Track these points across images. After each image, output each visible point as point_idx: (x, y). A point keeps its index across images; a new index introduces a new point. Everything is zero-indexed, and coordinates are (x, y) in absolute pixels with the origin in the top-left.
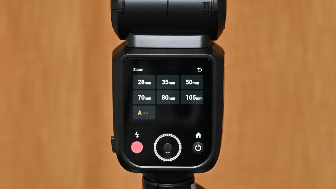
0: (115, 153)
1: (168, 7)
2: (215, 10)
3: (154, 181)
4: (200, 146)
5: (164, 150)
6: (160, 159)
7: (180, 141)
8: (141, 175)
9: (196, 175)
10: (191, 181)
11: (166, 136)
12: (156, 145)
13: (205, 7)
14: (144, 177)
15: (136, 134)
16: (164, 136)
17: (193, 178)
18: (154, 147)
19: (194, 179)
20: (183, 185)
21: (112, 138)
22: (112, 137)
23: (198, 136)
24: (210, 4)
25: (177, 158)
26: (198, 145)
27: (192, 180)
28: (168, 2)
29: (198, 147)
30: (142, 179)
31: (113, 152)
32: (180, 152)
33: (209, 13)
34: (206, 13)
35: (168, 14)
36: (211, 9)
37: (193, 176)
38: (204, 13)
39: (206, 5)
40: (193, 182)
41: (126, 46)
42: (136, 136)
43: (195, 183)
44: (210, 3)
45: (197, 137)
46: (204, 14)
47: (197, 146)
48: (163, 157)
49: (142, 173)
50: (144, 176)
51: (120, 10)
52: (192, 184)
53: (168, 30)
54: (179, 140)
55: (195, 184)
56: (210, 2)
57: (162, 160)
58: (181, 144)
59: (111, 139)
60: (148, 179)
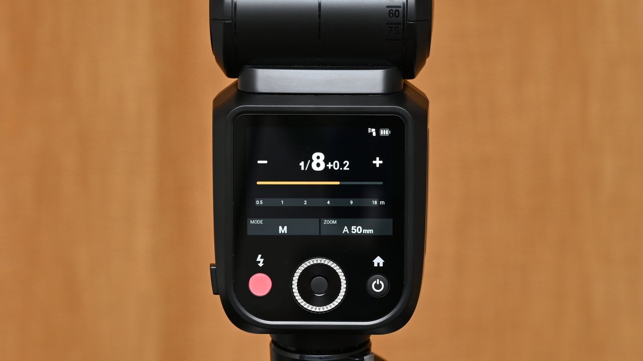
0: (218, 296)
1: (320, 16)
2: (411, 21)
3: (293, 349)
4: (381, 282)
5: (313, 290)
6: (305, 307)
7: (343, 272)
8: (267, 338)
9: (373, 338)
10: (363, 349)
11: (315, 262)
12: (297, 281)
13: (391, 15)
14: (273, 342)
15: (259, 258)
16: (312, 263)
17: (368, 343)
18: (292, 284)
19: (370, 345)
20: (349, 356)
21: (212, 267)
22: (211, 265)
23: (378, 264)
24: (401, 10)
25: (336, 306)
26: (378, 280)
27: (365, 348)
28: (320, 5)
29: (378, 283)
30: (270, 346)
31: (214, 294)
32: (344, 294)
33: (398, 27)
34: (392, 27)
35: (319, 29)
36: (404, 20)
37: (369, 339)
38: (389, 27)
39: (393, 11)
40: (367, 351)
41: (238, 90)
42: (259, 262)
43: (372, 353)
44: (402, 8)
45: (376, 265)
46: (390, 29)
47: (375, 282)
48: (310, 304)
49: (269, 335)
50: (275, 340)
51: (227, 20)
52: (366, 355)
53: (320, 59)
54: (341, 271)
55: (372, 355)
56: (402, 6)
57: (309, 309)
58: (344, 278)
59: (211, 269)
60: (282, 345)
